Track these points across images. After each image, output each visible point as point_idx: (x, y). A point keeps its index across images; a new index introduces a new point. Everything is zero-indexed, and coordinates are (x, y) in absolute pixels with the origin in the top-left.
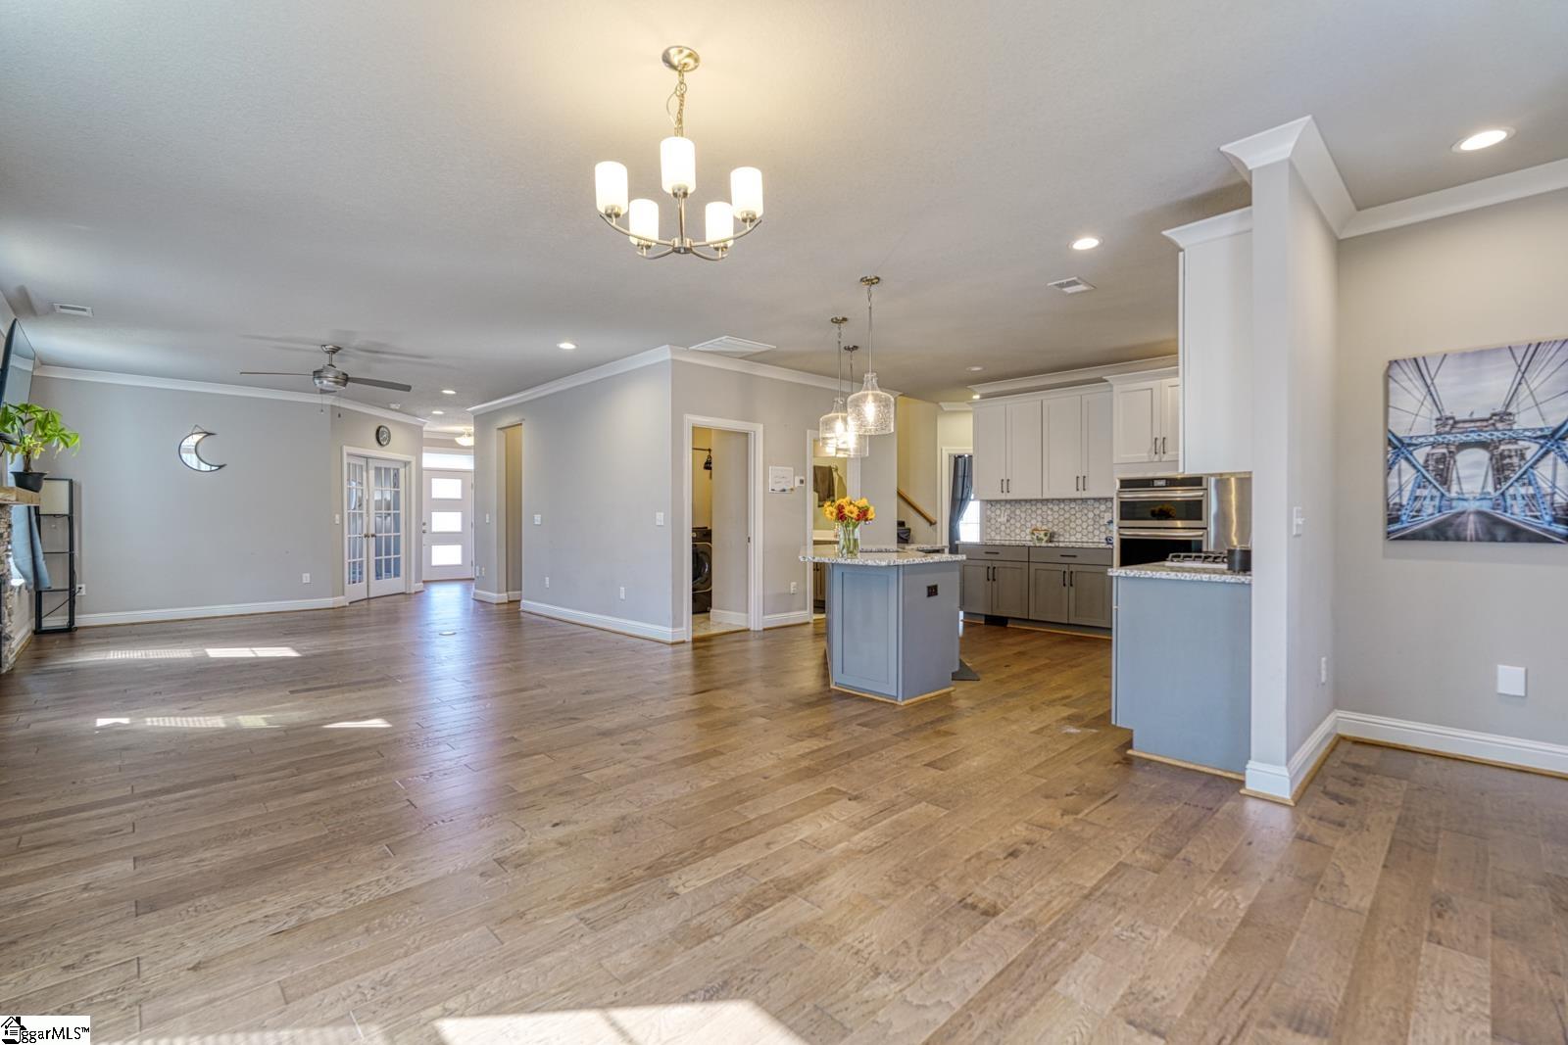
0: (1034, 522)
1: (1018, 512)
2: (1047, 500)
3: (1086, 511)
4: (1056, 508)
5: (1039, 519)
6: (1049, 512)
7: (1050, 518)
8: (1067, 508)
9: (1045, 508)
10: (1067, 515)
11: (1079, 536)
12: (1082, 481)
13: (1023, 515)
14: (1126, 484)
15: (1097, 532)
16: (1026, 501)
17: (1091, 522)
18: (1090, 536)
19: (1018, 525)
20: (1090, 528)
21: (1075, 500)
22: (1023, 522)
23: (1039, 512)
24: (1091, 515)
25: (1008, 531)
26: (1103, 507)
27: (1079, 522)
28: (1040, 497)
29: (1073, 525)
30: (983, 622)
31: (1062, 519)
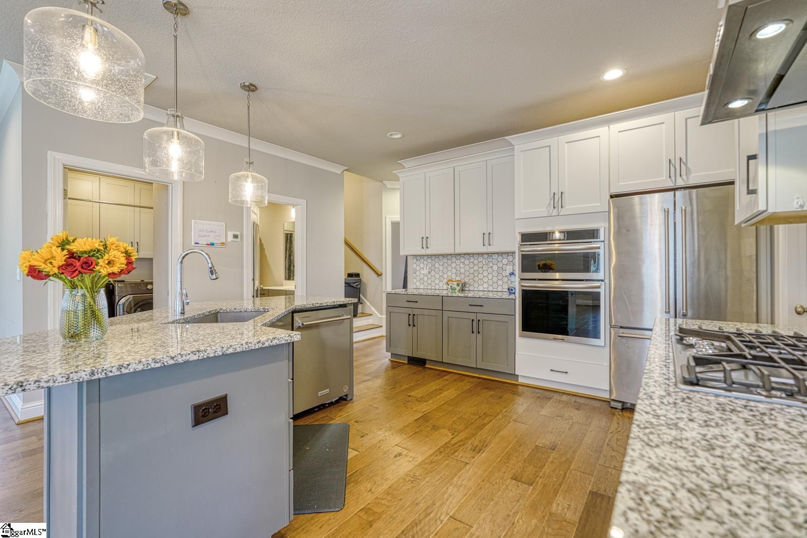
0: (449, 274)
1: (437, 265)
2: (460, 255)
3: (491, 265)
4: (467, 262)
5: (454, 271)
6: (462, 265)
7: (462, 271)
8: (476, 262)
9: (458, 262)
10: (476, 268)
11: (485, 285)
12: (487, 237)
13: (441, 268)
14: (527, 238)
15: (500, 283)
16: (443, 255)
17: (495, 274)
18: (495, 285)
19: (437, 276)
20: (495, 279)
21: (482, 254)
22: (441, 274)
23: (453, 265)
24: (495, 268)
25: (429, 282)
26: (505, 261)
27: (485, 274)
28: (452, 252)
29: (481, 276)
30: (406, 362)
31: (472, 271)
